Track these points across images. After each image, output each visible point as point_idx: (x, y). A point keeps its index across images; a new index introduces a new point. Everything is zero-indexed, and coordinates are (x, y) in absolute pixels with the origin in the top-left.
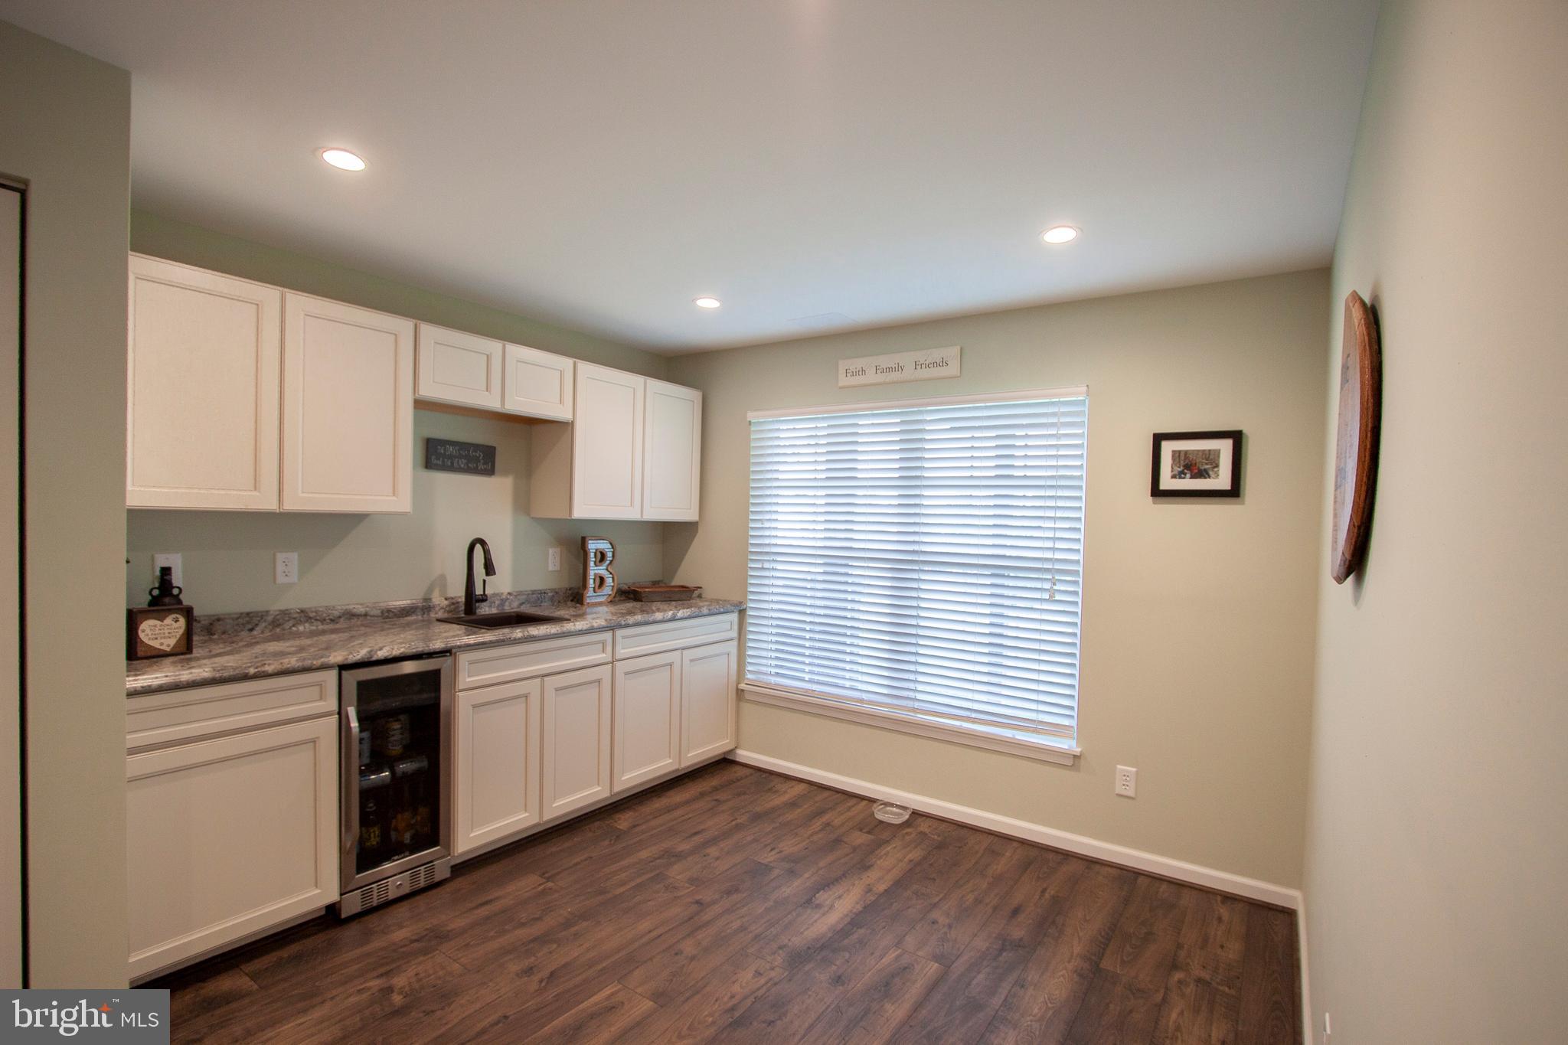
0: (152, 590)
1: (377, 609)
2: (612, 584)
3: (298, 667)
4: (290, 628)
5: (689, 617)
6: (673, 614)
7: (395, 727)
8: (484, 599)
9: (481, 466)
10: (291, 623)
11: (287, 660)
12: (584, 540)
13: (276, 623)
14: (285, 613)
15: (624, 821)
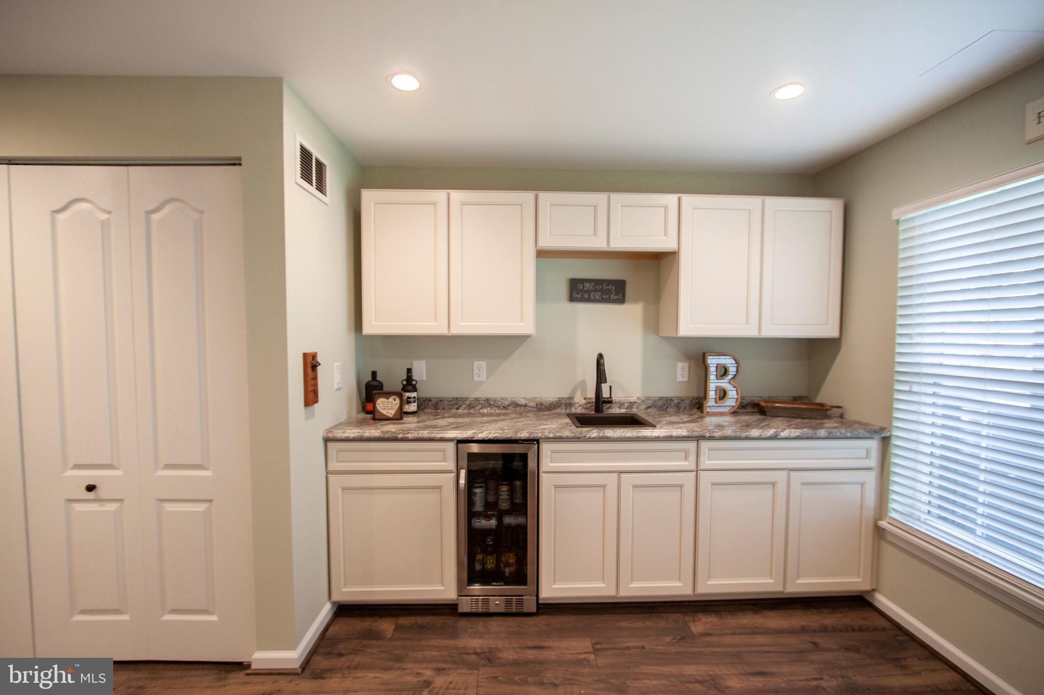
0: (402, 381)
1: (533, 402)
2: (736, 397)
3: (427, 437)
4: (479, 410)
5: (797, 438)
6: (776, 432)
7: (503, 489)
8: (609, 401)
9: (613, 297)
10: (479, 407)
11: (422, 432)
12: (704, 357)
13: (471, 406)
14: (477, 399)
15: (701, 624)
